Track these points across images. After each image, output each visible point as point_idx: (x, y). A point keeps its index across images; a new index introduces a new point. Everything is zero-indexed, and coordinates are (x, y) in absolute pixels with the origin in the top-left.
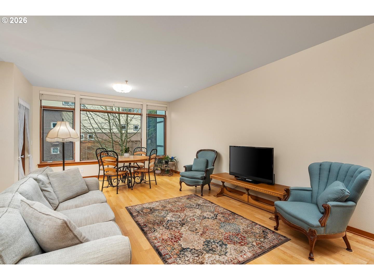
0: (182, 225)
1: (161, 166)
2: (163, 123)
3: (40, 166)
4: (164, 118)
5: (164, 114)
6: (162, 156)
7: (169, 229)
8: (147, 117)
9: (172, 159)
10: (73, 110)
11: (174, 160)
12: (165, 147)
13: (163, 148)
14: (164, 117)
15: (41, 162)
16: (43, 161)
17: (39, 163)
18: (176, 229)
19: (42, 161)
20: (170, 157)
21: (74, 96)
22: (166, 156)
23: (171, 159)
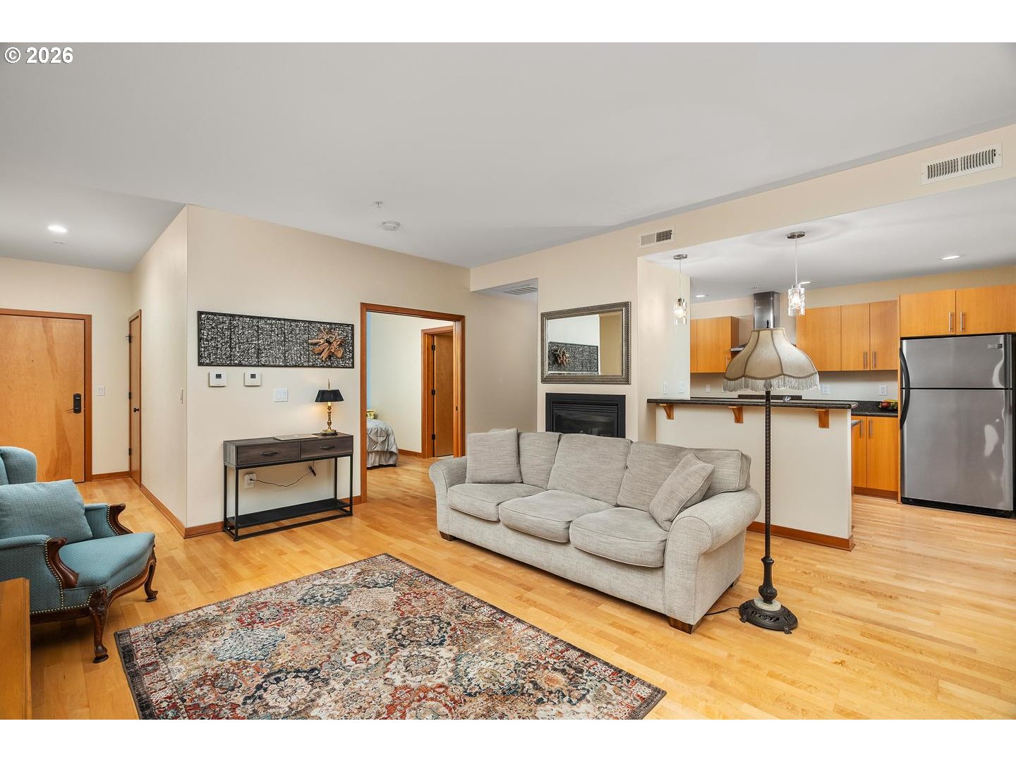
0: (397, 633)
7: (431, 617)
18: (411, 619)
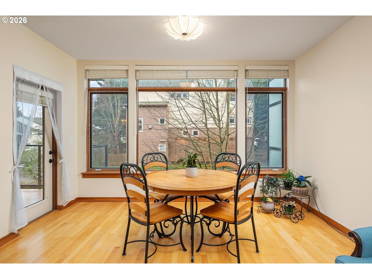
1: (274, 193)
2: (280, 106)
3: (85, 175)
4: (282, 93)
5: (282, 86)
6: (277, 169)
8: (246, 93)
9: (301, 180)
10: (125, 91)
11: (306, 183)
12: (284, 150)
13: (280, 153)
14: (283, 91)
15: (88, 170)
16: (91, 167)
17: (85, 171)
19: (90, 169)
20: (297, 176)
21: (126, 68)
22: (286, 169)
23: (297, 179)
